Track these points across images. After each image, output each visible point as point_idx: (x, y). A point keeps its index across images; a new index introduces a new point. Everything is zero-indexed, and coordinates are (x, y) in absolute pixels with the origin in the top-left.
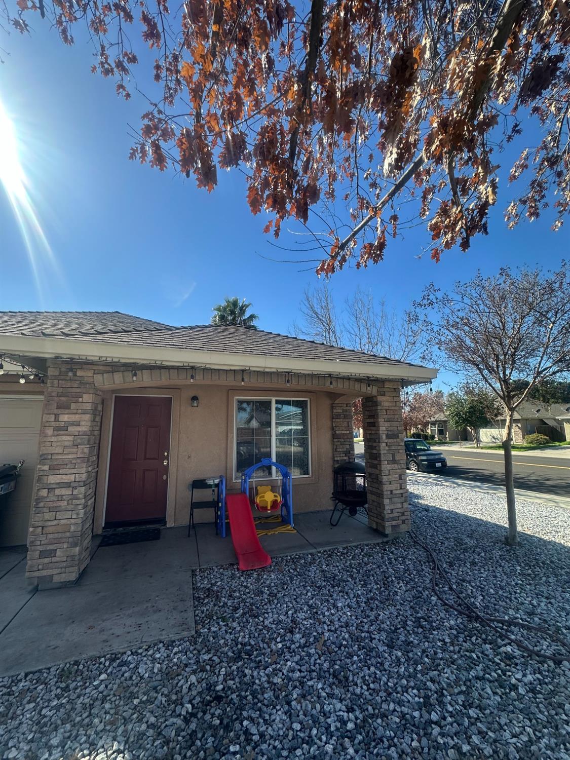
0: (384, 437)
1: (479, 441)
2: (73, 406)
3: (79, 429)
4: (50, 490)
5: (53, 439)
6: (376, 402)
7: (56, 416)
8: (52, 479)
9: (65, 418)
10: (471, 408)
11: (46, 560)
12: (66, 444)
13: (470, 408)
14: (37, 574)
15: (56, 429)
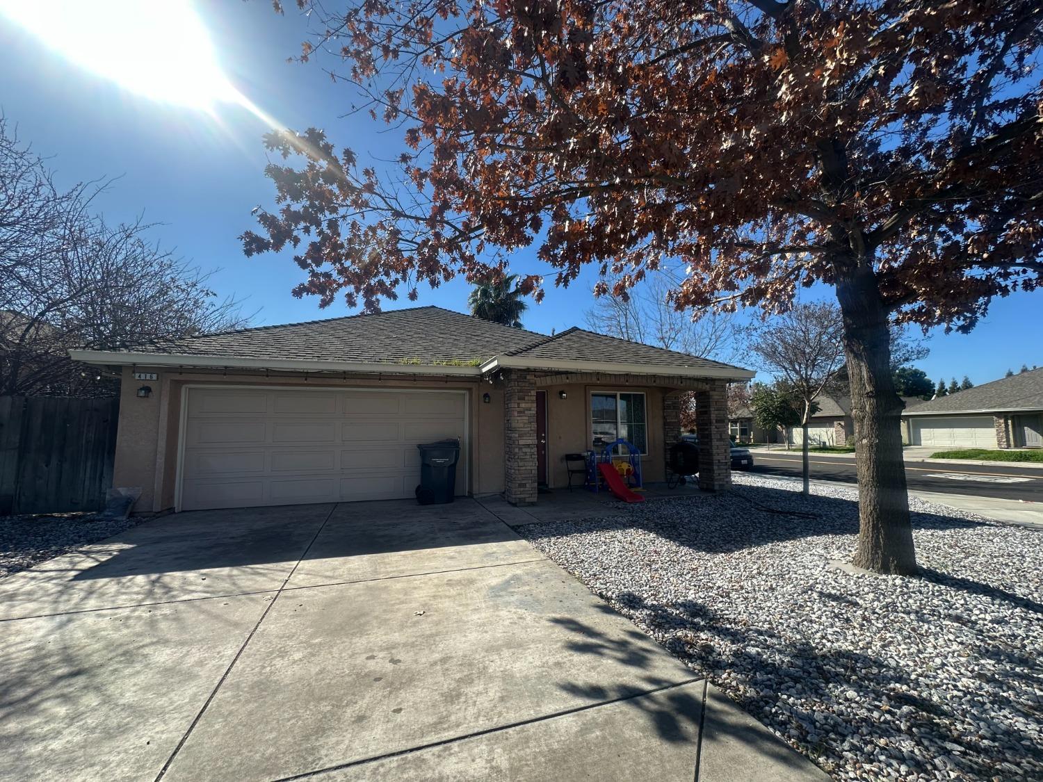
0: (714, 421)
1: (791, 442)
2: (526, 398)
3: (529, 412)
4: (520, 449)
5: (519, 418)
6: (709, 395)
7: (518, 404)
8: (521, 442)
9: (523, 405)
10: (783, 402)
11: (522, 489)
12: (525, 421)
13: (781, 403)
14: (518, 496)
15: (519, 412)
